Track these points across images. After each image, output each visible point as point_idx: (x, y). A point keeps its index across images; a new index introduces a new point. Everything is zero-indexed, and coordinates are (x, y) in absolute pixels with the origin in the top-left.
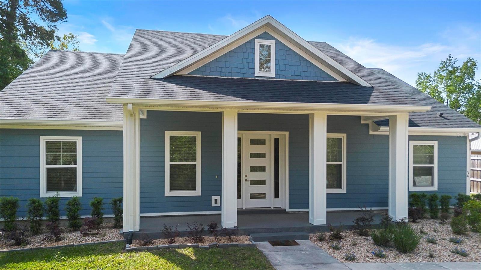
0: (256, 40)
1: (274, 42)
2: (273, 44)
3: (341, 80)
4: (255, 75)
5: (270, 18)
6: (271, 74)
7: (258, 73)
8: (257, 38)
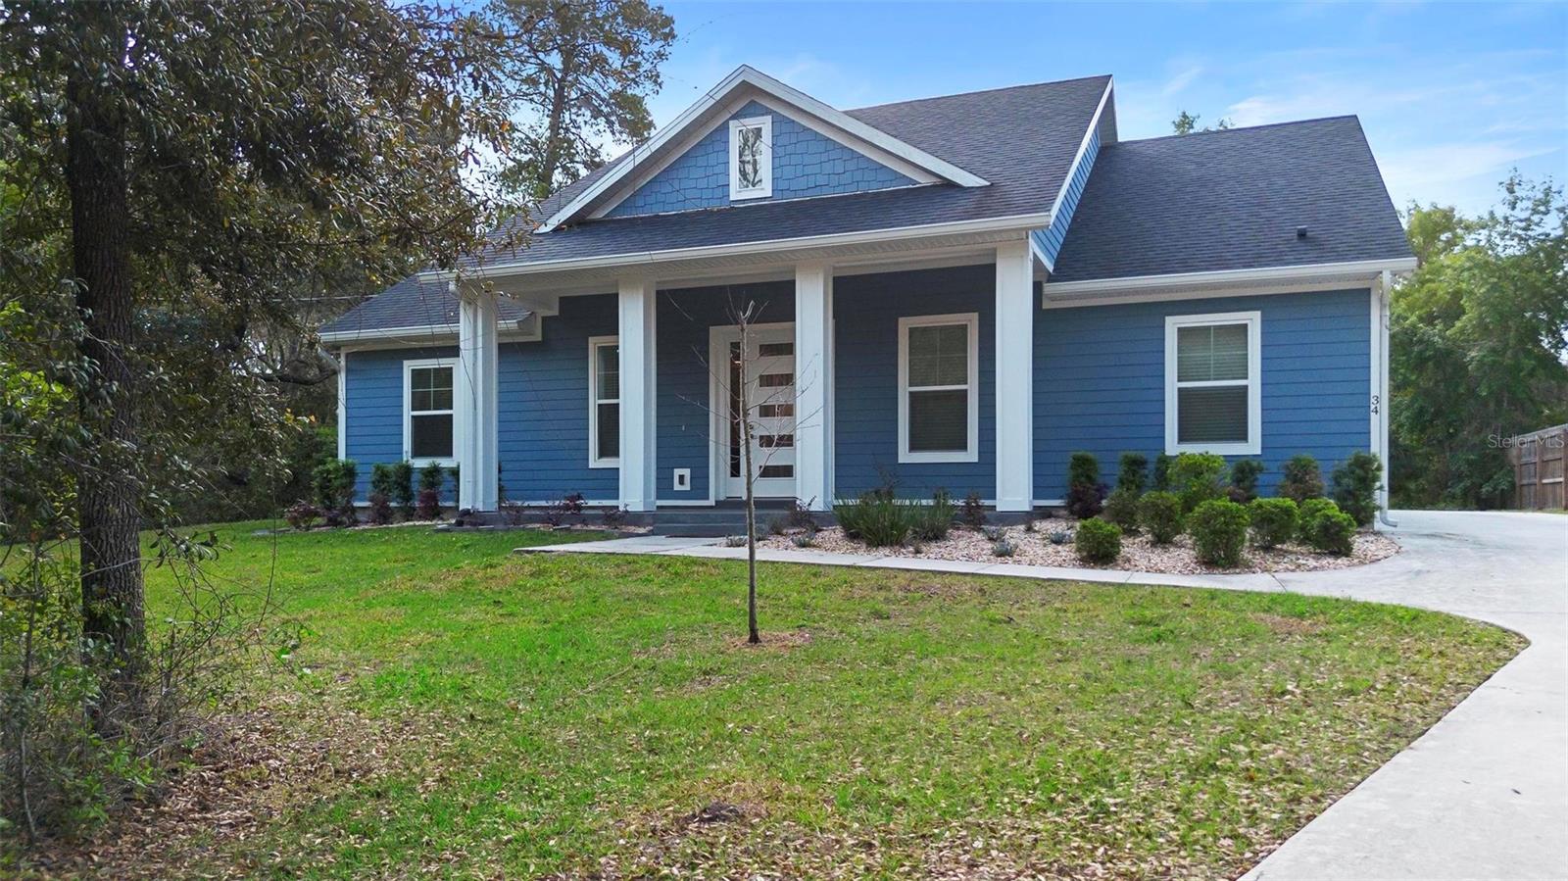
0: (731, 122)
1: (769, 118)
2: (765, 123)
3: (924, 181)
4: (732, 199)
5: (747, 69)
6: (765, 190)
7: (737, 192)
8: (734, 117)
